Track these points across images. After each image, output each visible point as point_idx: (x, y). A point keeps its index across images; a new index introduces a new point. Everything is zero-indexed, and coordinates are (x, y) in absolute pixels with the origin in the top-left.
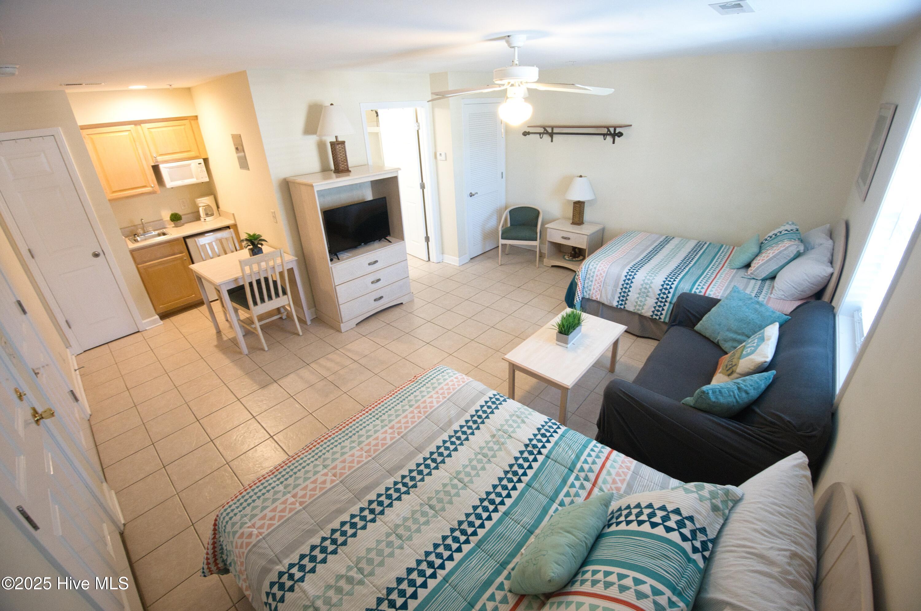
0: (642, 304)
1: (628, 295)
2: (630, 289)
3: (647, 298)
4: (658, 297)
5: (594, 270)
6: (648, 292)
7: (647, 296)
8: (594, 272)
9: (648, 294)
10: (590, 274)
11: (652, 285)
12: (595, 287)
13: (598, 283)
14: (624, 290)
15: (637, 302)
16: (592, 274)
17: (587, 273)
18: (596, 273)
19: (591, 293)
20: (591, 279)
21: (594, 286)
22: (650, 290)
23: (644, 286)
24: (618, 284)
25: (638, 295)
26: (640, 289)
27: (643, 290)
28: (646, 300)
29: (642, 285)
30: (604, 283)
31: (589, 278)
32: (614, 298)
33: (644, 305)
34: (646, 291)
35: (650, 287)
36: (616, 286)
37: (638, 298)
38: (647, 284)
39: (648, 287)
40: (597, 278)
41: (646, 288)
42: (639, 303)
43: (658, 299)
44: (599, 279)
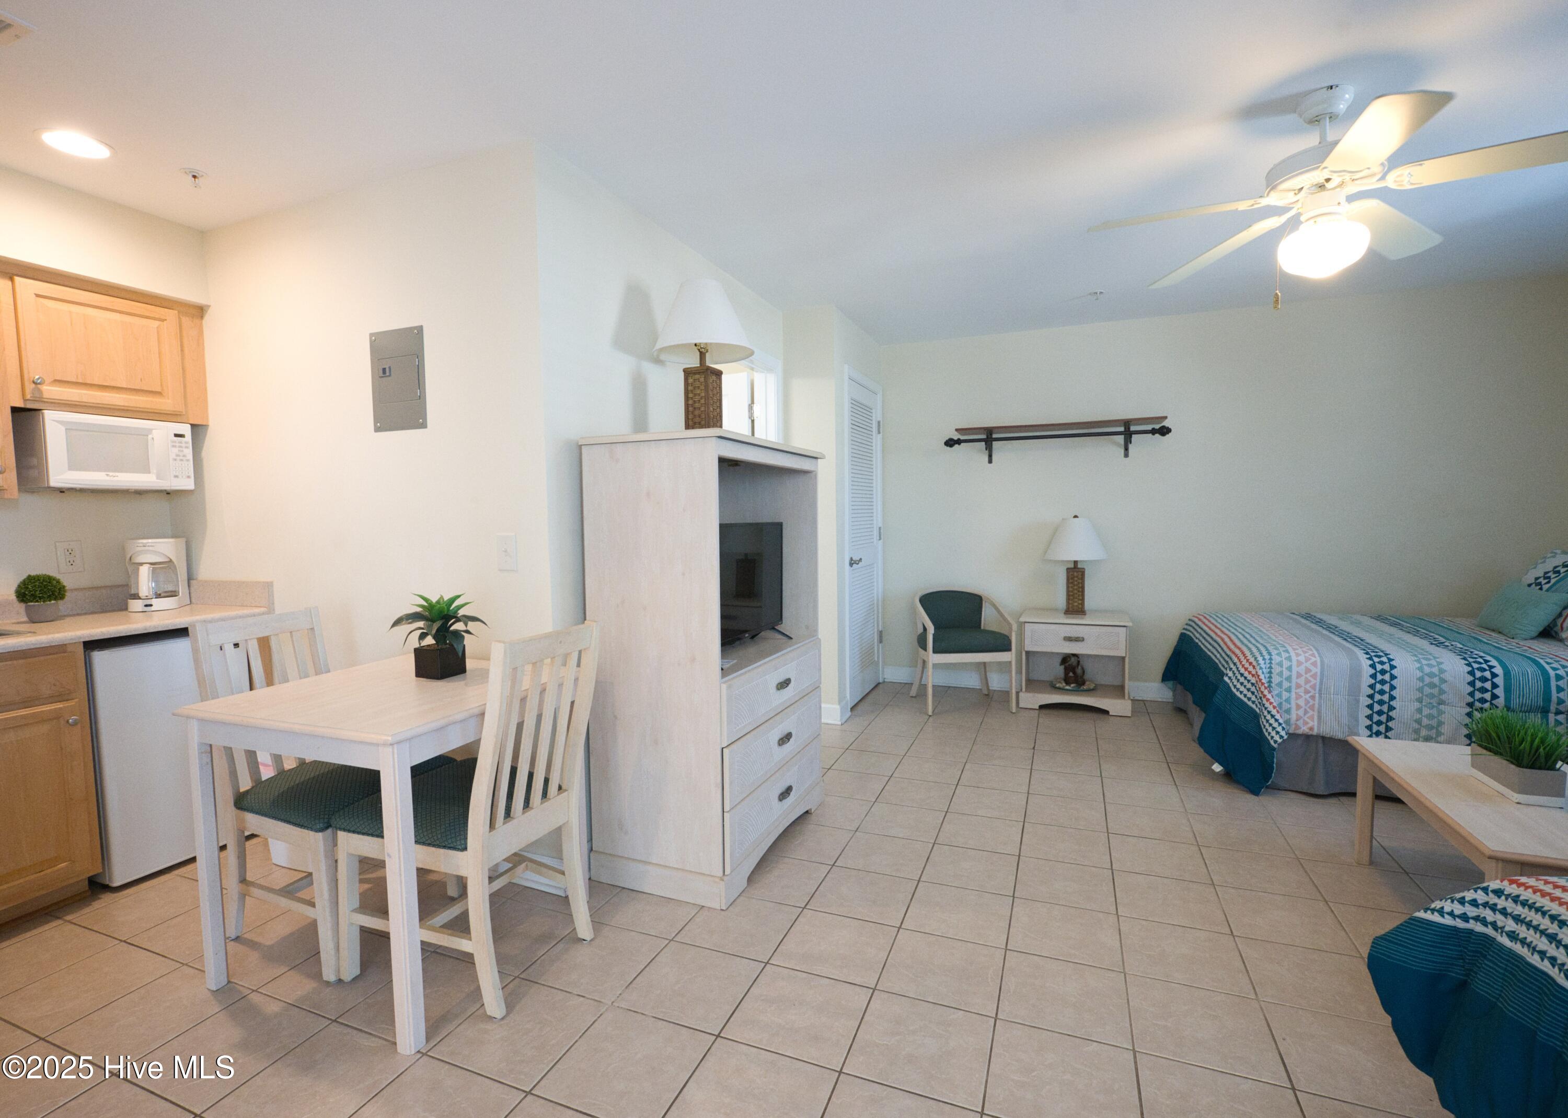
0: (1434, 723)
1: (1391, 708)
2: (1394, 693)
3: (1442, 707)
4: (1470, 700)
5: (1289, 664)
6: (1442, 692)
7: (1441, 702)
8: (1290, 669)
9: (1443, 697)
10: (1280, 674)
11: (1446, 676)
12: (1301, 702)
13: (1307, 692)
14: (1377, 697)
15: (1418, 722)
16: (1286, 673)
17: (1270, 672)
18: (1295, 669)
19: (1293, 717)
20: (1286, 685)
21: (1297, 699)
22: (1444, 686)
23: (1427, 680)
24: (1359, 687)
25: (1417, 705)
26: (1420, 690)
27: (1427, 690)
28: (1441, 713)
29: (1421, 679)
30: (1320, 690)
31: (1280, 685)
32: (1357, 720)
33: (1440, 723)
34: (1435, 691)
35: (1443, 681)
36: (1354, 691)
37: (1419, 711)
38: (1431, 675)
39: (1436, 680)
40: (1301, 681)
41: (1432, 685)
42: (1425, 721)
43: (1470, 705)
44: (1307, 681)
